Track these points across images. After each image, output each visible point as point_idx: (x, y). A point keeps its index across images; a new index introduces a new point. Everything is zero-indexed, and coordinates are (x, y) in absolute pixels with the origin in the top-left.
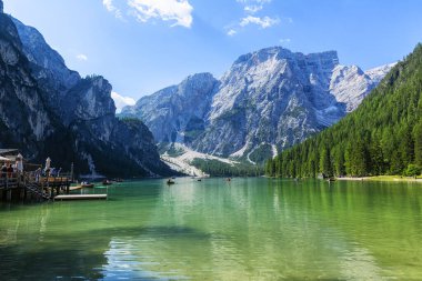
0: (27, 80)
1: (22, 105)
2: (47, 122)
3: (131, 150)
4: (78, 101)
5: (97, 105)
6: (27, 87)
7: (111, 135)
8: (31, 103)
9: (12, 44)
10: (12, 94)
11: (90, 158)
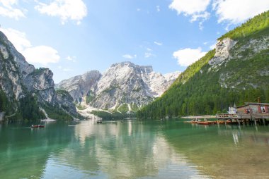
0: (13, 67)
1: (11, 81)
2: (21, 91)
3: (62, 106)
4: (35, 80)
5: (45, 83)
6: (13, 71)
7: (53, 98)
8: (14, 80)
9: (7, 48)
10: (6, 75)
11: (44, 111)
